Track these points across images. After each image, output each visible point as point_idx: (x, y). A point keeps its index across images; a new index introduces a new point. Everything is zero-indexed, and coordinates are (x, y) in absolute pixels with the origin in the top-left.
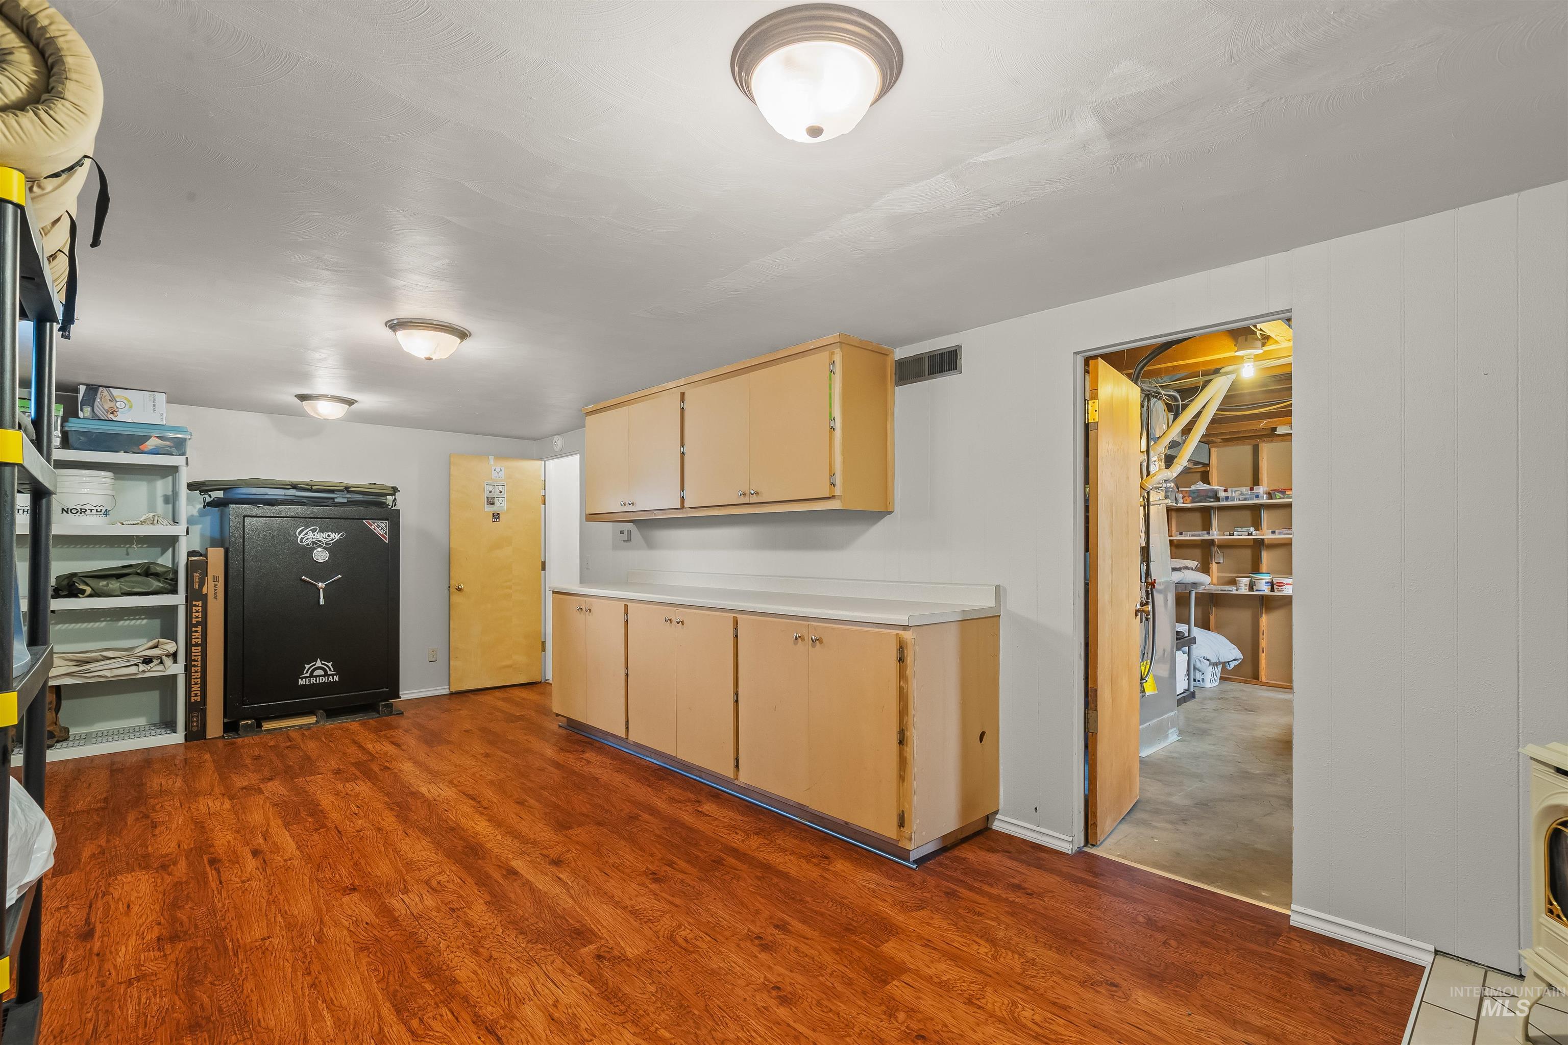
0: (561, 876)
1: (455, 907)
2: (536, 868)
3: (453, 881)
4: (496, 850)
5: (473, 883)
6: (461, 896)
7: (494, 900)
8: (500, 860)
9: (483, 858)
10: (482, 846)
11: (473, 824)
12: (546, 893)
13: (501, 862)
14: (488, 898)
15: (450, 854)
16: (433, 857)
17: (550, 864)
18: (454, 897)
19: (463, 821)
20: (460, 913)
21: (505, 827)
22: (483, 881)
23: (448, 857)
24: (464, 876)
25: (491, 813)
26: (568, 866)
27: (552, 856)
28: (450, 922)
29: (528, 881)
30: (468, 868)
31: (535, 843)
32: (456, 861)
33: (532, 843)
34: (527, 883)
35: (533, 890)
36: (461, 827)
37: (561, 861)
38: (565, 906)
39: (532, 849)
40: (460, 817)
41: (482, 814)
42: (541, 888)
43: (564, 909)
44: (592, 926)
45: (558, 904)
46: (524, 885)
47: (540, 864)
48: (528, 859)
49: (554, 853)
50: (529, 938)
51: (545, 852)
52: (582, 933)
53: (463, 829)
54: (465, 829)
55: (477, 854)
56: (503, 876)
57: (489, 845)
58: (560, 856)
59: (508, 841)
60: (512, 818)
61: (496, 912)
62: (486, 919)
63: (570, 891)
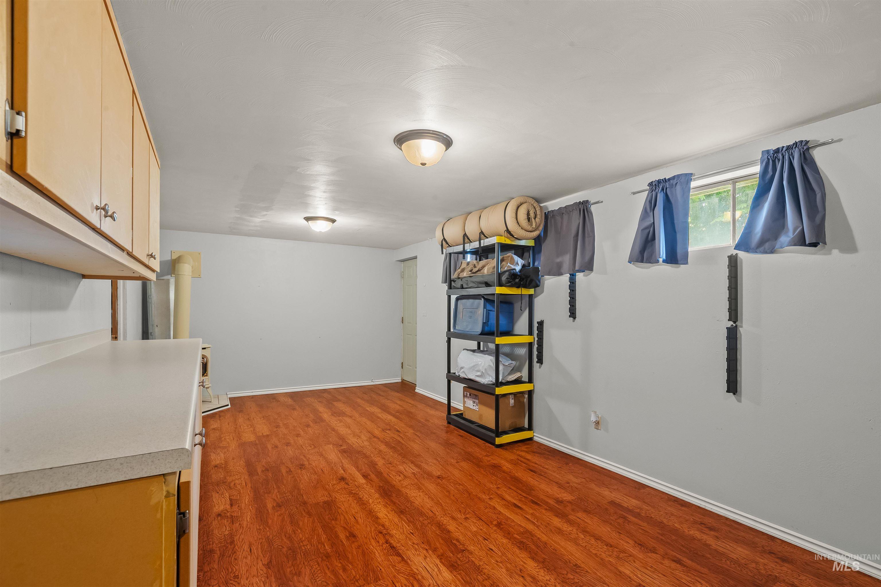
0: (343, 472)
1: (390, 465)
2: (353, 477)
3: (393, 476)
4: (373, 491)
5: (384, 474)
6: (388, 468)
7: (374, 465)
8: (371, 484)
9: (380, 487)
10: (381, 495)
11: (388, 515)
12: (352, 466)
13: (370, 483)
14: (376, 466)
15: (399, 492)
16: (408, 491)
17: (346, 479)
18: (391, 468)
19: (396, 520)
20: (388, 462)
21: (367, 509)
22: (379, 474)
23: (399, 491)
24: (388, 477)
25: (377, 526)
26: (337, 476)
27: (344, 483)
28: (391, 460)
29: (359, 472)
30: (387, 482)
31: (350, 493)
32: (394, 487)
33: (352, 493)
34: (359, 470)
35: (357, 468)
36: (397, 514)
37: (340, 479)
38: (346, 460)
39: (353, 489)
40: (399, 524)
41: (383, 526)
42: (354, 468)
43: (347, 459)
44: (339, 453)
45: (349, 461)
46: (361, 470)
47: (351, 479)
48: (356, 483)
49: (342, 484)
50: (362, 452)
51: (346, 486)
52: (343, 452)
53: (395, 512)
54: (393, 512)
55: (383, 490)
56: (369, 475)
57: (377, 495)
58: (340, 482)
59: (365, 497)
60: (361, 518)
61: (373, 461)
62: (377, 459)
63: (341, 465)
